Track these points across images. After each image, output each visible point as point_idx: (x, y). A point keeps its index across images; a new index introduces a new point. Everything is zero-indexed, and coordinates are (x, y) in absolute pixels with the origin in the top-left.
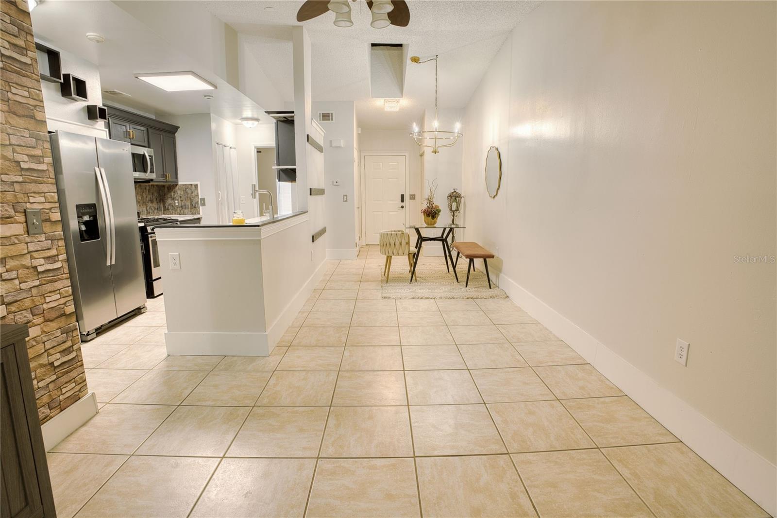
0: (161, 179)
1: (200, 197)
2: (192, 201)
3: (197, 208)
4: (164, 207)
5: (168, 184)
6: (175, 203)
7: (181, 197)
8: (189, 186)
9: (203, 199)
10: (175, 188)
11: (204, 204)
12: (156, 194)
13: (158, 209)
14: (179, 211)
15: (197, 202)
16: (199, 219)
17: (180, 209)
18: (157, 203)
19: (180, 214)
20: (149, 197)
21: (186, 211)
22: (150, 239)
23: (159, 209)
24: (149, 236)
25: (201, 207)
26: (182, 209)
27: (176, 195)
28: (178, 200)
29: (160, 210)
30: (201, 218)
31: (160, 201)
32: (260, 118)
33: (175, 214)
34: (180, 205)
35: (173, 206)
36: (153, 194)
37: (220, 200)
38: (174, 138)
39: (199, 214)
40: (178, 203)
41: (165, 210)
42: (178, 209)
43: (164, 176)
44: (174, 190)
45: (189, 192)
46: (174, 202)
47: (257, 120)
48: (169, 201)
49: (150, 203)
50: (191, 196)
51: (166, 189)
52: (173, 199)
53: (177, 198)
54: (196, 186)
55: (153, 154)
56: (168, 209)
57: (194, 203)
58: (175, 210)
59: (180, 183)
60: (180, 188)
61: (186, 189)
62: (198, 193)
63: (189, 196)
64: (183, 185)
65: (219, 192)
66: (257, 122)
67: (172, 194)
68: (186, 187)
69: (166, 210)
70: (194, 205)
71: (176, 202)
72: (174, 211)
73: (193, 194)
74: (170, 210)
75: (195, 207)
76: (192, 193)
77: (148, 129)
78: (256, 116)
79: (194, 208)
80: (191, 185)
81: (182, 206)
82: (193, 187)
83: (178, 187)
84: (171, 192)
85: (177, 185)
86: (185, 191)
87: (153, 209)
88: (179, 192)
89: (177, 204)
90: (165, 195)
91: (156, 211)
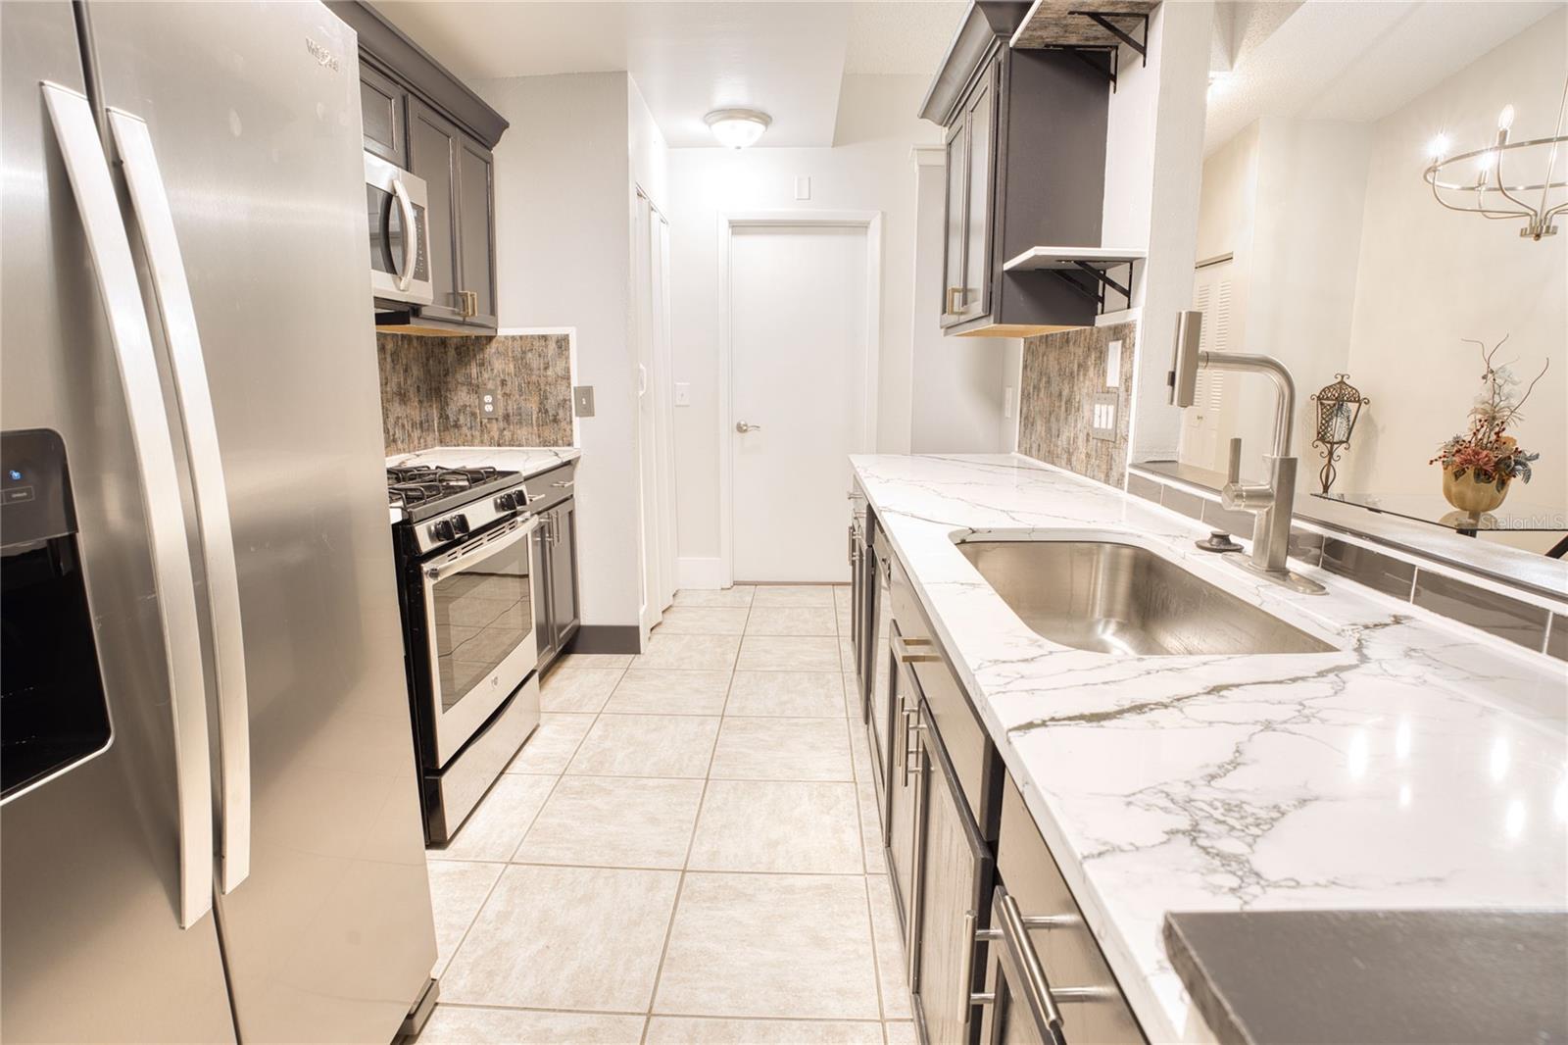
0: (445, 312)
1: (575, 383)
2: (543, 398)
3: (563, 424)
4: (444, 417)
5: (465, 331)
6: (482, 404)
7: (503, 383)
8: (536, 344)
9: (586, 392)
10: (482, 350)
11: (587, 410)
12: (416, 371)
13: (423, 426)
14: (495, 434)
15: (565, 402)
16: (568, 463)
17: (501, 424)
18: (420, 402)
19: (499, 445)
20: (395, 380)
21: (523, 433)
22: (429, 584)
23: (425, 425)
24: (426, 567)
25: (576, 420)
26: (506, 429)
27: (486, 376)
28: (492, 393)
29: (430, 429)
30: (579, 458)
31: (429, 398)
32: (770, 110)
33: (482, 443)
34: (501, 412)
35: (473, 414)
36: (406, 371)
37: (641, 393)
38: (488, 162)
39: (570, 444)
40: (493, 403)
41: (446, 429)
42: (494, 427)
43: (456, 298)
44: (479, 357)
45: (535, 365)
46: (480, 399)
47: (765, 119)
48: (461, 397)
49: (396, 404)
50: (542, 380)
51: (452, 353)
52: (476, 389)
53: (490, 385)
54: (562, 343)
55: (424, 204)
56: (457, 426)
57: (551, 404)
58: (481, 431)
59: (502, 332)
60: (501, 349)
61: (524, 352)
62: (568, 370)
63: (534, 378)
64: (514, 338)
65: (641, 366)
66: (762, 127)
67: (474, 370)
68: (527, 346)
69: (449, 430)
70: (551, 412)
71: (488, 398)
72: (477, 434)
73: (550, 372)
74: (465, 430)
75: (555, 420)
76: (546, 368)
77: (404, 99)
78: (758, 104)
79: (552, 423)
80: (545, 338)
81: (507, 417)
82: (552, 346)
83: (494, 344)
84: (469, 363)
85: (490, 339)
86: (521, 360)
87: (408, 427)
88: (498, 365)
89: (489, 408)
90: (446, 375)
91: (416, 434)
